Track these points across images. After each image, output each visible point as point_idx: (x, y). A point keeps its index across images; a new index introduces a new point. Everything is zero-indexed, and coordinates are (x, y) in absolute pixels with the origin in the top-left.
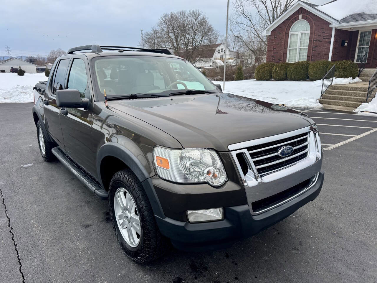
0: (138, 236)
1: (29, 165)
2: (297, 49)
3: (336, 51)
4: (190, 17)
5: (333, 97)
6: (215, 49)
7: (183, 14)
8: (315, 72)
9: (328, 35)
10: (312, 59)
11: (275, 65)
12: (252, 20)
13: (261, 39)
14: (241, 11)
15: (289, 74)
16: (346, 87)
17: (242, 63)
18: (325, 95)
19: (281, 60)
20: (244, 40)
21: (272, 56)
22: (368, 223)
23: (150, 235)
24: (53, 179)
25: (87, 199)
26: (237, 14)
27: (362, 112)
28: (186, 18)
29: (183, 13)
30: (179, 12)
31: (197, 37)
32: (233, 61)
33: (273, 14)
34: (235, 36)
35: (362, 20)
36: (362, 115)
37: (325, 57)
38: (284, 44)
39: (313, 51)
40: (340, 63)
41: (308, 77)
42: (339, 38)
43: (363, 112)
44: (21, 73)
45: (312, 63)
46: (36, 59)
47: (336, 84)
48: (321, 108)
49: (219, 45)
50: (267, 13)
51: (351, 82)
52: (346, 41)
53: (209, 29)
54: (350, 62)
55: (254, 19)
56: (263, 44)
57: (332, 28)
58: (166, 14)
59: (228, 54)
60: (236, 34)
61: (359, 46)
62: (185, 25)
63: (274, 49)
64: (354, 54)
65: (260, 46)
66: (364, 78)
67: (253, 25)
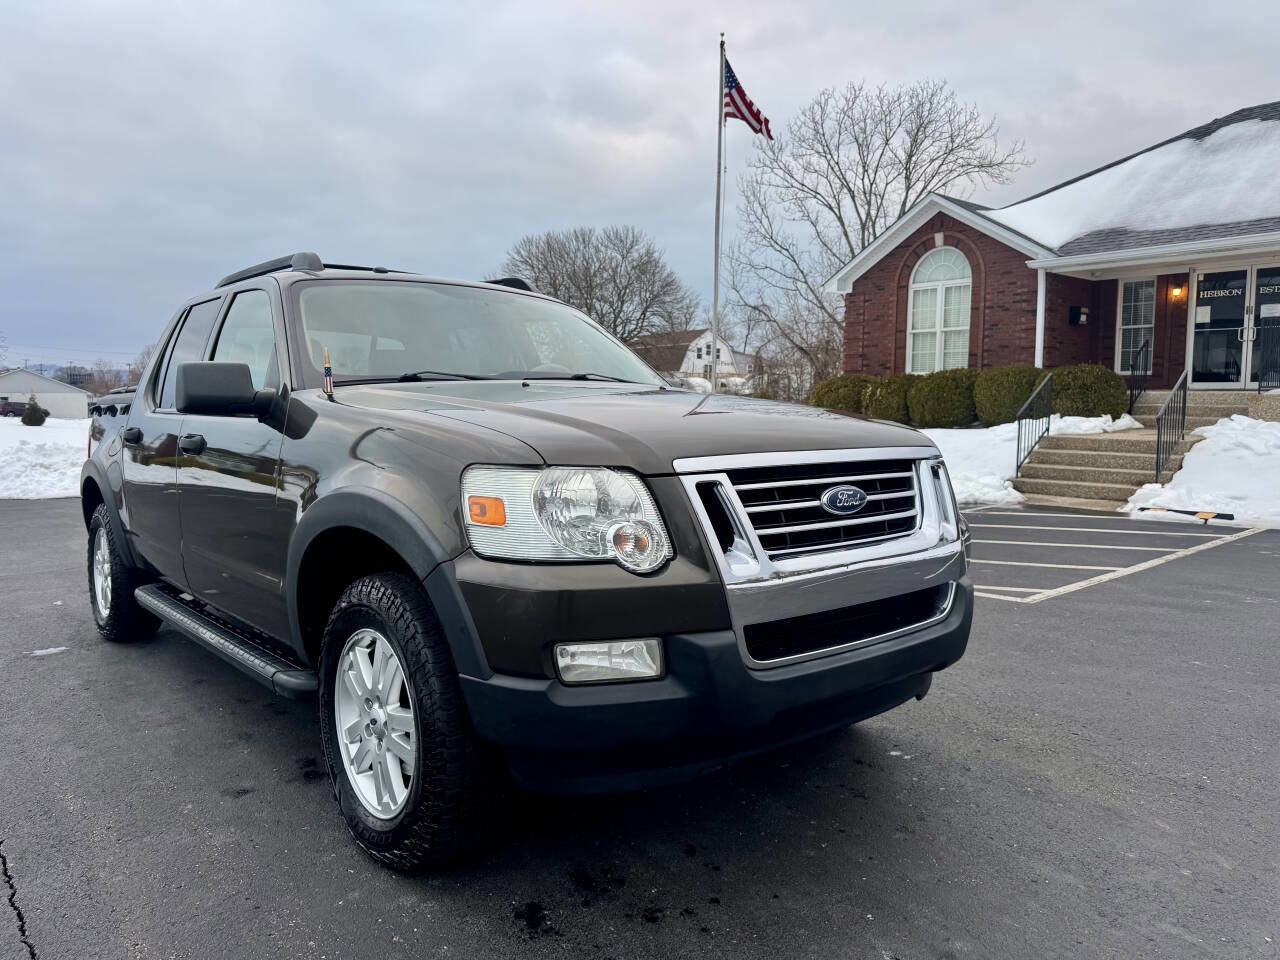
0: (406, 779)
1: (52, 650)
2: (935, 334)
3: (1055, 338)
4: (606, 247)
5: (1055, 470)
6: (688, 346)
7: (584, 240)
8: (995, 400)
9: (1026, 290)
10: (986, 362)
11: (870, 382)
12: (799, 257)
13: (830, 316)
14: (763, 231)
15: (915, 408)
16: (1093, 441)
17: (773, 387)
18: (1031, 465)
19: (889, 368)
20: (778, 319)
21: (861, 356)
22: (1134, 767)
23: (444, 750)
24: (132, 683)
25: (245, 729)
26: (753, 239)
27: (1142, 509)
28: (592, 251)
29: (583, 235)
30: (572, 231)
31: (628, 308)
32: (743, 380)
33: (863, 239)
34: (747, 305)
35: (1120, 247)
36: (1145, 519)
37: (1022, 357)
38: (893, 319)
39: (986, 340)
40: (1070, 373)
41: (976, 415)
42: (1060, 301)
43: (1148, 509)
44: (34, 416)
45: (983, 373)
46: (90, 375)
47: (1060, 432)
48: (1019, 503)
49: (698, 334)
50: (844, 237)
51: (1108, 429)
52: (1084, 310)
53: (667, 285)
54: (1098, 369)
55: (805, 256)
56: (836, 329)
57: (1035, 272)
58: (530, 237)
59: (730, 361)
60: (752, 301)
61: (1123, 325)
62: (592, 271)
63: (864, 333)
64: (1112, 349)
65: (826, 335)
66: (1146, 417)
67: (802, 272)
